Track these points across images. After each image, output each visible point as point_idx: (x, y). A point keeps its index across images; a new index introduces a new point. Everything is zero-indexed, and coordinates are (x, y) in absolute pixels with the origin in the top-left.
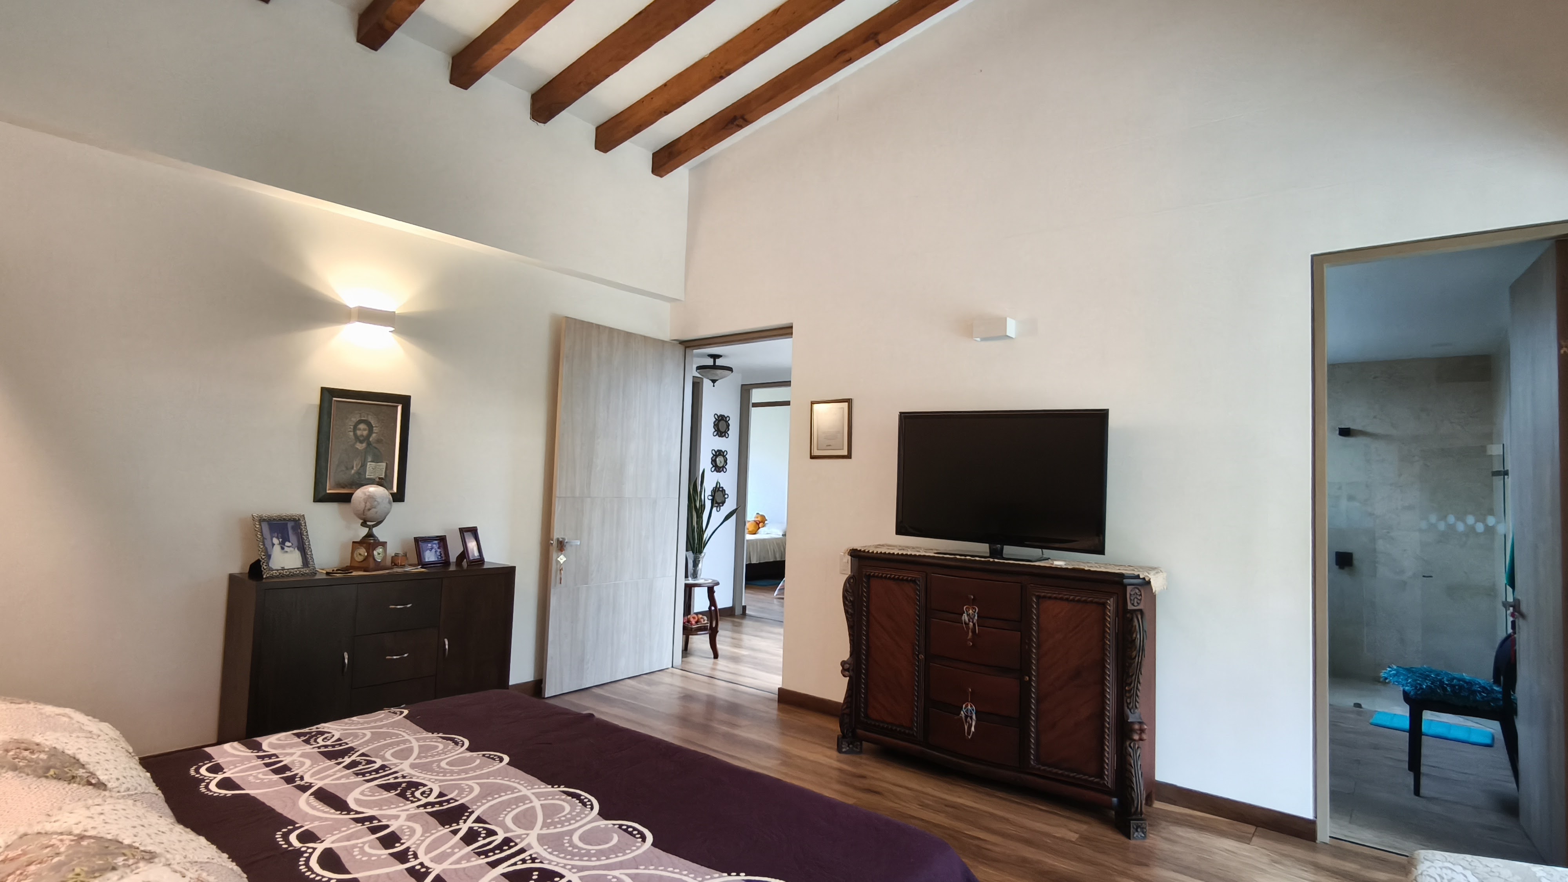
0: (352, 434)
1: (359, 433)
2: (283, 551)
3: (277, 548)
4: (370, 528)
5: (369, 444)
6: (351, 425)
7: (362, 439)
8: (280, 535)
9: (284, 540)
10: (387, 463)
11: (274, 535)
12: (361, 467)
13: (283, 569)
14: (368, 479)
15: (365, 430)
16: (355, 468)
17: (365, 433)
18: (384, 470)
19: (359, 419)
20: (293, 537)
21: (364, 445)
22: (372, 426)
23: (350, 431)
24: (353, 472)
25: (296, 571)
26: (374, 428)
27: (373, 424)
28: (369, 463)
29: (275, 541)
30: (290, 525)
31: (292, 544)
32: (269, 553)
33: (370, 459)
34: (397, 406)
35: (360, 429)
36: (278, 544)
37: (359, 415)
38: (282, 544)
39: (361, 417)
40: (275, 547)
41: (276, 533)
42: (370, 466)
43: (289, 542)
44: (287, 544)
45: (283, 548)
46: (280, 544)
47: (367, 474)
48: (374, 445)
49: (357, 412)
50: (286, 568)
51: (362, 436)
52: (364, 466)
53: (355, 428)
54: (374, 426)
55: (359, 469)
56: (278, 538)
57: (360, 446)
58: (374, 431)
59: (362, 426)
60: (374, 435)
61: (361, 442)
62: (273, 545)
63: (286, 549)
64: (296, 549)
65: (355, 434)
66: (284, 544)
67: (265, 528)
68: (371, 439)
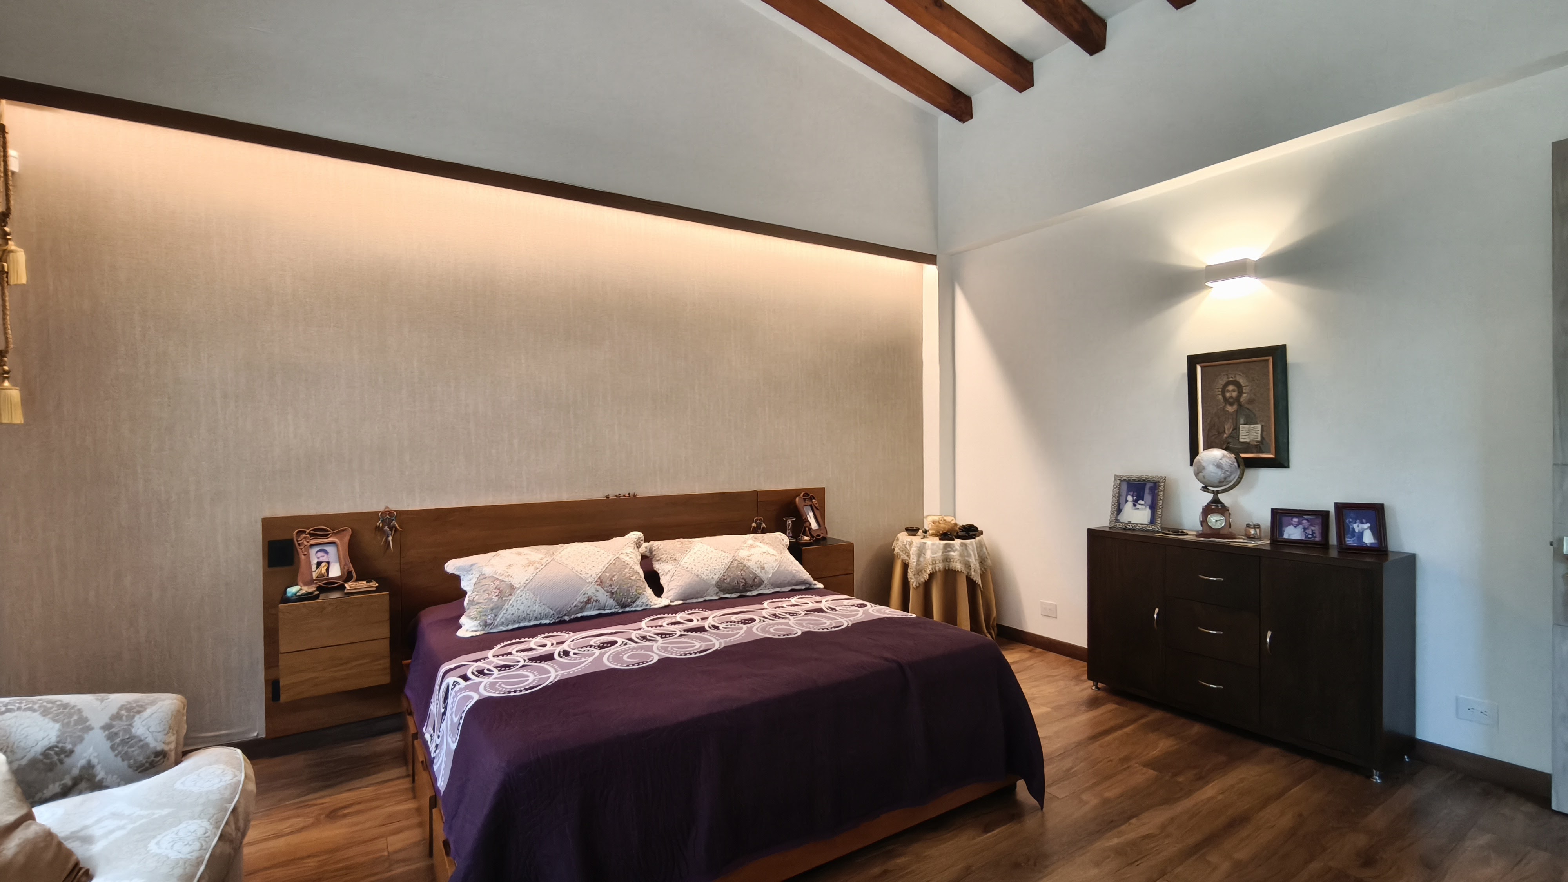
0: (1220, 397)
1: (1228, 395)
2: (1134, 508)
3: (1130, 504)
4: (1216, 493)
5: (1240, 405)
6: (1218, 388)
7: (1231, 400)
8: (1135, 493)
9: (1139, 497)
10: (1262, 426)
11: (1130, 493)
12: (1233, 430)
13: (1130, 522)
14: (1243, 443)
15: (1233, 391)
16: (1226, 432)
17: (1235, 394)
18: (1260, 432)
19: (1227, 380)
20: (1148, 497)
21: (1235, 407)
22: (1241, 385)
23: (1219, 394)
24: (1225, 435)
25: (1139, 527)
26: (1244, 388)
27: (1242, 383)
28: (1241, 426)
29: (1130, 498)
30: (1148, 486)
31: (1145, 502)
32: (1121, 508)
33: (1242, 421)
34: (1267, 360)
35: (1228, 391)
36: (1131, 501)
37: (1226, 376)
38: (1135, 501)
39: (1228, 378)
40: (1128, 503)
41: (1132, 492)
42: (1243, 428)
43: (1143, 500)
44: (1141, 502)
45: (1135, 505)
46: (1133, 501)
47: (1240, 437)
48: (1246, 406)
49: (1223, 374)
50: (1132, 522)
51: (1231, 397)
52: (1236, 429)
53: (1224, 390)
54: (1243, 385)
55: (1231, 433)
56: (1133, 496)
57: (1230, 409)
58: (1244, 391)
59: (1231, 388)
60: (1245, 395)
61: (1231, 404)
62: (1127, 501)
63: (1138, 506)
64: (1148, 507)
65: (1224, 397)
66: (1137, 503)
67: (1124, 487)
68: (1242, 400)
